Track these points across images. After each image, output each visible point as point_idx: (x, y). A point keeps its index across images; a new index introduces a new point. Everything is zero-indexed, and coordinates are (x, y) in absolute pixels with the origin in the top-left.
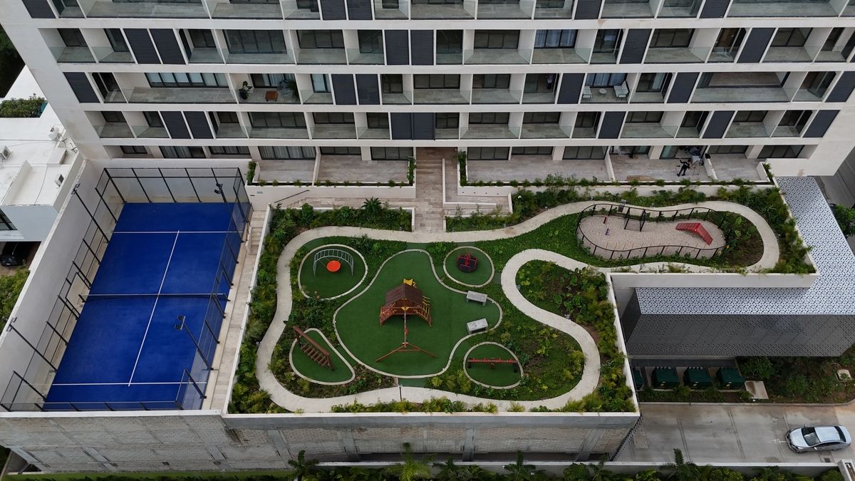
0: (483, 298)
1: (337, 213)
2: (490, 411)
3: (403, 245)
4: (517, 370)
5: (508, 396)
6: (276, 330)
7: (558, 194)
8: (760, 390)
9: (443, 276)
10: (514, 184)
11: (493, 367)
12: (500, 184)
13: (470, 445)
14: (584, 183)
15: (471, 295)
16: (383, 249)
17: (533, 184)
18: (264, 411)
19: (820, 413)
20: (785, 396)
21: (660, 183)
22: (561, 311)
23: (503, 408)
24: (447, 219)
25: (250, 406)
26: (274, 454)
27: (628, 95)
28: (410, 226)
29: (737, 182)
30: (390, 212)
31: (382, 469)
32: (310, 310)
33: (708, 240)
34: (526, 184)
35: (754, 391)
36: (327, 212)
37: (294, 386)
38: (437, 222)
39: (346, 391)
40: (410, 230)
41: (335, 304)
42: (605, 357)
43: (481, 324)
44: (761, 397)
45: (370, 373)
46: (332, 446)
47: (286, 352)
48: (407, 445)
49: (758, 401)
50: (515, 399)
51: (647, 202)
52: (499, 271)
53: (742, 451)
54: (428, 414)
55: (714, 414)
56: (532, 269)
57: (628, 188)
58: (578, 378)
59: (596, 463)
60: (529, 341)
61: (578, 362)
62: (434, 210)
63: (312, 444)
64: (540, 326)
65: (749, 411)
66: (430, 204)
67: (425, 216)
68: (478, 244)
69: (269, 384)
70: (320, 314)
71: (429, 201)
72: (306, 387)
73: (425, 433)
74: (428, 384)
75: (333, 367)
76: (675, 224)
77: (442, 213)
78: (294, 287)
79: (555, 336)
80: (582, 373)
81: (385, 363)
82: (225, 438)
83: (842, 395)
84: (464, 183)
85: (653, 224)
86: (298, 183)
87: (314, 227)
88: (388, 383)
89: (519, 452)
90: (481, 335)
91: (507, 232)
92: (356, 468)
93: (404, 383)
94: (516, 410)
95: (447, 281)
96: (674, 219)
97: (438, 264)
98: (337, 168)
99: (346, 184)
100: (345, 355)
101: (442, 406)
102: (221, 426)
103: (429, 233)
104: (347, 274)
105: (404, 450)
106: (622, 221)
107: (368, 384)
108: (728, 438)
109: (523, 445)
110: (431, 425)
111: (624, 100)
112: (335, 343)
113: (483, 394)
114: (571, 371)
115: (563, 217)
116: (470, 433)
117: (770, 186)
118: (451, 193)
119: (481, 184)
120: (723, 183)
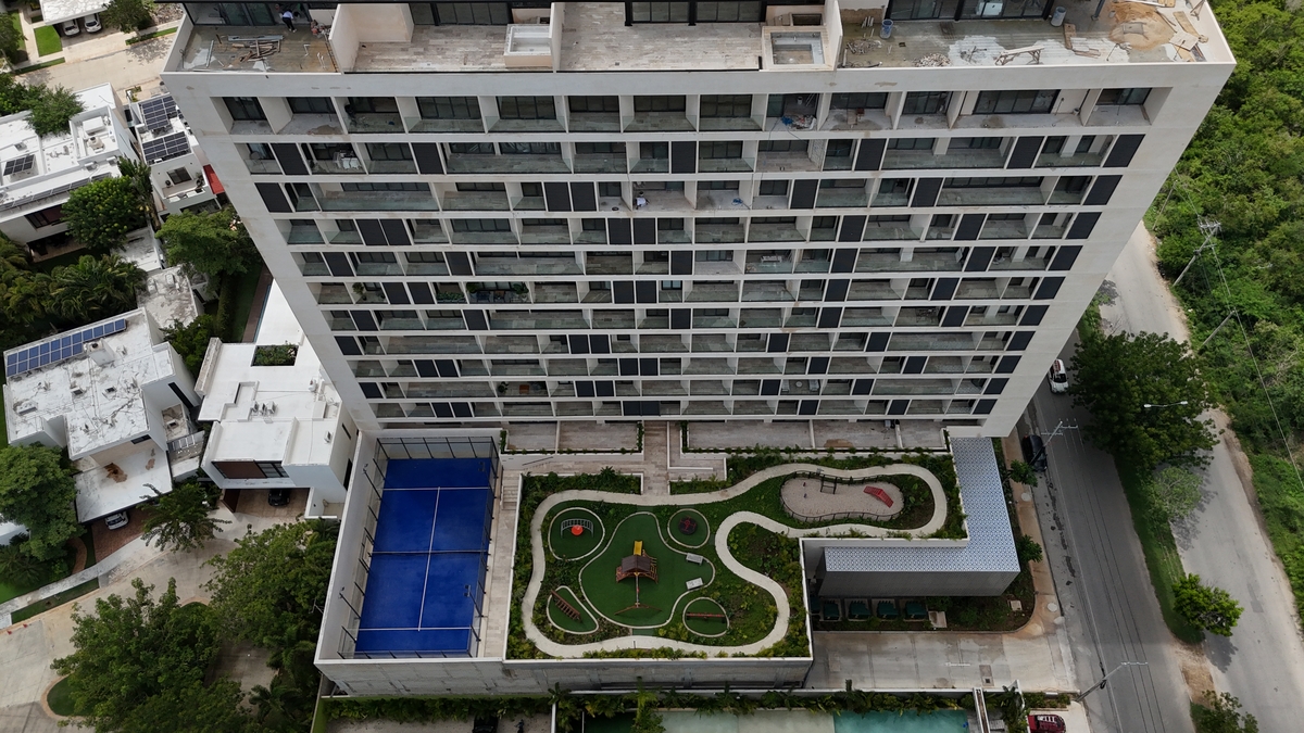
0: (698, 559)
1: (577, 478)
2: (701, 657)
3: (634, 508)
4: (724, 621)
5: (716, 643)
6: (535, 587)
7: (765, 459)
8: (941, 620)
9: (668, 536)
10: (728, 451)
11: (707, 620)
12: (716, 451)
13: (688, 677)
14: (788, 450)
15: (691, 557)
16: (617, 513)
17: (744, 451)
18: (533, 658)
19: (989, 640)
20: (961, 624)
21: (853, 450)
22: (762, 571)
23: (712, 653)
24: (671, 484)
25: (522, 653)
26: (535, 683)
27: (819, 390)
28: (639, 489)
29: (918, 450)
30: (623, 477)
31: (620, 695)
32: (561, 570)
33: (889, 503)
34: (739, 451)
35: (935, 621)
36: (568, 477)
37: (552, 635)
38: (663, 484)
39: (592, 640)
40: (639, 493)
41: (580, 564)
42: (793, 610)
43: (697, 582)
44: (940, 626)
45: (610, 624)
46: (582, 678)
47: (544, 607)
48: (640, 677)
49: (938, 629)
50: (722, 645)
51: (842, 465)
52: (714, 533)
53: (918, 673)
54: (655, 660)
55: (898, 641)
56: (742, 530)
57: (825, 454)
58: (772, 627)
59: (786, 691)
60: (735, 596)
61: (771, 616)
62: (661, 472)
63: (565, 678)
64: (744, 583)
65: (929, 639)
66: (657, 466)
67: (652, 478)
68: (697, 507)
69: (533, 633)
70: (569, 573)
71: (655, 463)
72: (562, 637)
73: (653, 671)
74: (655, 633)
75: (581, 621)
76: (864, 487)
77: (667, 476)
78: (546, 550)
79: (756, 593)
80: (775, 623)
81: (622, 617)
82: (501, 674)
83: (1011, 624)
84: (686, 450)
85: (846, 486)
86: (543, 452)
87: (558, 492)
88: (624, 633)
89: (727, 682)
90: (697, 592)
91: (722, 495)
92: (600, 695)
93: (636, 633)
94: (721, 655)
95: (671, 543)
96: (863, 481)
97: (664, 528)
98: (575, 431)
99: (585, 452)
100: (590, 609)
101: (665, 652)
102: (501, 667)
103: (655, 496)
104: (589, 537)
105: (636, 680)
106: (819, 483)
107: (608, 633)
108: (908, 662)
109: (730, 677)
110: (657, 666)
111: (817, 392)
112: (582, 598)
113: (697, 641)
114: (765, 622)
115: (770, 479)
116: (688, 671)
117: (945, 453)
118: (675, 456)
119: (700, 451)
120: (907, 451)
